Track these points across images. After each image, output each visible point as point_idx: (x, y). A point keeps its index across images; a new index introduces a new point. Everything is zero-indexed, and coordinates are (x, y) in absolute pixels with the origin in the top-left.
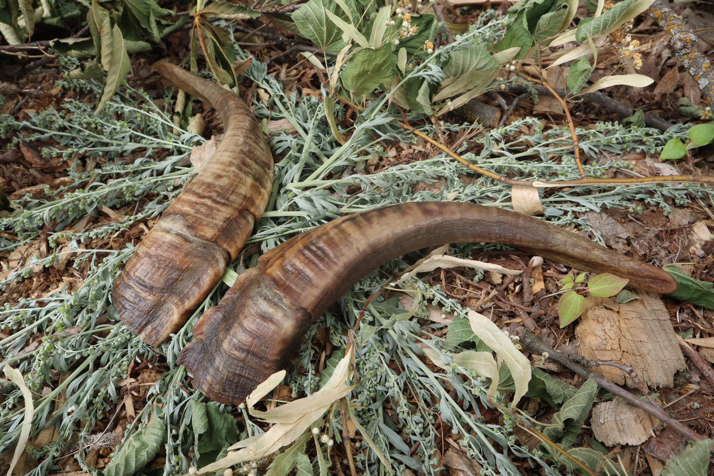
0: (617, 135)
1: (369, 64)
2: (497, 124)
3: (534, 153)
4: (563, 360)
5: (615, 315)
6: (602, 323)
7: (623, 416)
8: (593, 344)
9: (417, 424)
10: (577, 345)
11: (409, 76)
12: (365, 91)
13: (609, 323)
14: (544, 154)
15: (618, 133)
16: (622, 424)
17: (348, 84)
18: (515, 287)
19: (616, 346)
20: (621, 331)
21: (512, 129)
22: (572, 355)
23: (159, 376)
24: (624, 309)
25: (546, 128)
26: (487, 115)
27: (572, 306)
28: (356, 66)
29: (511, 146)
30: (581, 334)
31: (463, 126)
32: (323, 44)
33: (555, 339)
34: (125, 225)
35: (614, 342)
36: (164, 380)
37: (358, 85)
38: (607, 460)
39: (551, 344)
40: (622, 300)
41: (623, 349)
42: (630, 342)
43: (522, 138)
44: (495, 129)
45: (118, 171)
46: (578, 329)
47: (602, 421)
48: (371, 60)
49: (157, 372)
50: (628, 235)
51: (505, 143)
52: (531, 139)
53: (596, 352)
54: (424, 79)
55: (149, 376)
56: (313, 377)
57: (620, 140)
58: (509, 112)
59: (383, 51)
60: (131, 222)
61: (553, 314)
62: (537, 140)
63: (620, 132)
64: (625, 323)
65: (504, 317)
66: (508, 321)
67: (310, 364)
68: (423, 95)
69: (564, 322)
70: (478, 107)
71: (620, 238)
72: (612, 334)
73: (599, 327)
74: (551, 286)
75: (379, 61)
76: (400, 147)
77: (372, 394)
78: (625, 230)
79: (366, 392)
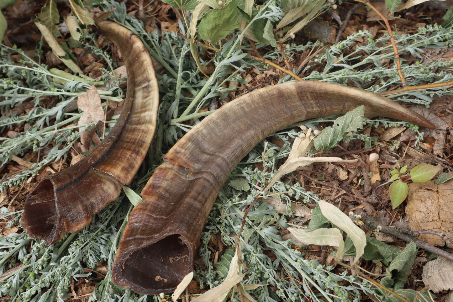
0: (438, 36)
1: (219, 19)
2: (333, 40)
3: (368, 62)
4: (396, 233)
5: (435, 195)
6: (424, 201)
7: (444, 269)
8: (418, 218)
9: (293, 294)
10: (407, 220)
11: (255, 19)
12: (220, 38)
13: (430, 201)
14: (377, 61)
15: (439, 33)
16: (444, 275)
17: (205, 36)
18: (358, 181)
19: (436, 218)
20: (440, 206)
21: (347, 43)
22: (401, 229)
23: (94, 288)
24: (442, 188)
25: (378, 35)
26: (324, 34)
27: (399, 192)
28: (209, 22)
29: (349, 58)
30: (409, 212)
31: (307, 45)
32: (180, 5)
33: (391, 217)
34: (35, 171)
35: (435, 215)
36: (98, 289)
37: (213, 35)
38: (421, 295)
39: (388, 221)
40: (441, 182)
41: (442, 219)
42: (448, 213)
43: (358, 49)
44: (334, 45)
45: (15, 122)
46: (407, 208)
47: (429, 275)
48: (220, 16)
49: (92, 285)
50: (447, 126)
51: (344, 56)
52: (366, 48)
53: (421, 224)
54: (267, 19)
55: (87, 289)
56: (212, 271)
57: (441, 39)
58: (344, 27)
59: (229, 8)
60: (39, 168)
61: (387, 199)
62: (371, 49)
63: (440, 32)
64: (443, 199)
65: (350, 206)
66: (354, 209)
67: (209, 262)
68: (268, 32)
69: (395, 204)
70: (316, 28)
71: (441, 130)
72: (433, 209)
73: (423, 205)
74: (386, 176)
75: (227, 16)
76: (254, 72)
77: (259, 275)
78: (444, 123)
79: (254, 274)
